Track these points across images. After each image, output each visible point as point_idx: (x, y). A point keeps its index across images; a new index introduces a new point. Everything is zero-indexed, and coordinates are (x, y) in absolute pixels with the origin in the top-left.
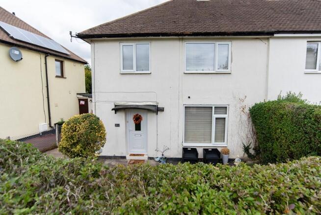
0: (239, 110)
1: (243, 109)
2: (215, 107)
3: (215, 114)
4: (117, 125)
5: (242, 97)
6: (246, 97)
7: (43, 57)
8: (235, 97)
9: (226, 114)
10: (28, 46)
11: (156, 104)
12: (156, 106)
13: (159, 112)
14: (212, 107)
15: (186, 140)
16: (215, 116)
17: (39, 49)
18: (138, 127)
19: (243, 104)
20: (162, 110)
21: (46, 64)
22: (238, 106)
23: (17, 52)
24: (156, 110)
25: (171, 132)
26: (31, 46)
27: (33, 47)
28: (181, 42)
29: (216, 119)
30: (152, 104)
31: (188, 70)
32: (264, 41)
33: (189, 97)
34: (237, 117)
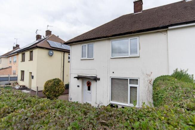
0: (147, 83)
1: (150, 81)
2: (130, 79)
3: (130, 84)
4: (78, 86)
5: (149, 73)
6: (152, 73)
7: (63, 53)
8: (143, 73)
9: (138, 84)
10: (56, 49)
11: (96, 76)
12: (96, 77)
13: (97, 81)
14: (128, 79)
15: (112, 99)
16: (129, 85)
17: (61, 50)
18: (89, 89)
19: (150, 78)
20: (99, 79)
21: (64, 56)
22: (146, 79)
23: (52, 52)
24: (96, 79)
25: (103, 93)
26: (57, 49)
27: (59, 49)
28: (109, 41)
29: (131, 87)
30: (94, 76)
31: (113, 56)
32: (163, 33)
33: (113, 72)
34: (145, 87)
